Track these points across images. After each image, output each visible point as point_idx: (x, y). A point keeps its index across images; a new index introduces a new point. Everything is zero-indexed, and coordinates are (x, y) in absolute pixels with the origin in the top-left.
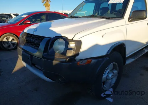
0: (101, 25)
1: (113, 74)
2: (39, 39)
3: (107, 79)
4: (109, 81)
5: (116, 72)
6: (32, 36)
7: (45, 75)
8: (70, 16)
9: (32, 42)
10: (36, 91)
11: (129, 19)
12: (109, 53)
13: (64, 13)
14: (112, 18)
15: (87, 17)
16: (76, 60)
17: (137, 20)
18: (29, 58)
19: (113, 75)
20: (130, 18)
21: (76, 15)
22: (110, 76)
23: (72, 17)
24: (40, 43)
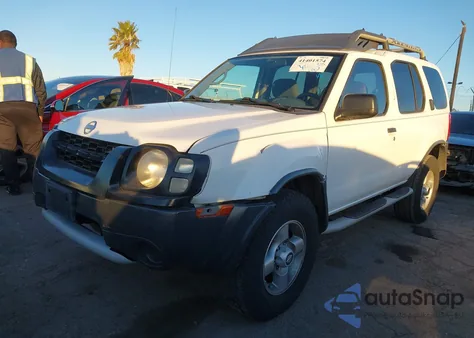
0: (263, 124)
1: (291, 251)
2: (99, 150)
3: (277, 266)
4: (283, 272)
5: (298, 242)
6: (81, 142)
7: (108, 244)
8: (188, 96)
9: (67, 153)
10: (91, 293)
11: (336, 114)
12: (276, 192)
13: (176, 87)
14: (293, 108)
15: (232, 103)
16: (193, 206)
17: (354, 119)
18: (67, 199)
19: (291, 254)
20: (338, 112)
21: (204, 96)
22: (284, 256)
23: (193, 99)
24: (102, 158)
